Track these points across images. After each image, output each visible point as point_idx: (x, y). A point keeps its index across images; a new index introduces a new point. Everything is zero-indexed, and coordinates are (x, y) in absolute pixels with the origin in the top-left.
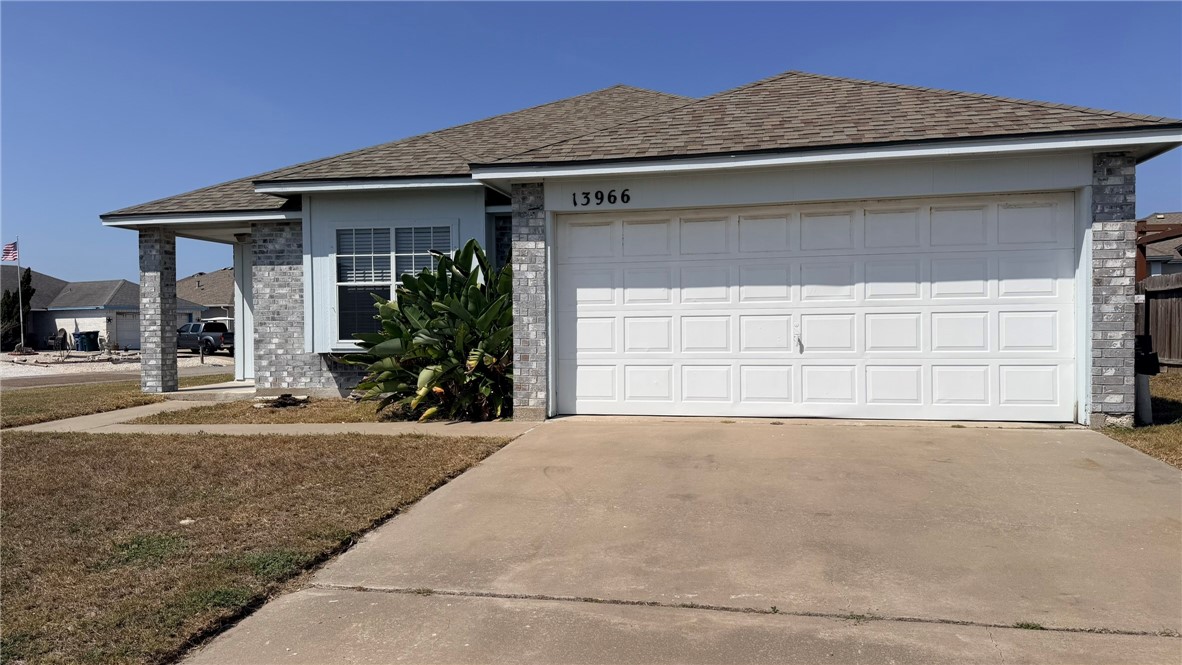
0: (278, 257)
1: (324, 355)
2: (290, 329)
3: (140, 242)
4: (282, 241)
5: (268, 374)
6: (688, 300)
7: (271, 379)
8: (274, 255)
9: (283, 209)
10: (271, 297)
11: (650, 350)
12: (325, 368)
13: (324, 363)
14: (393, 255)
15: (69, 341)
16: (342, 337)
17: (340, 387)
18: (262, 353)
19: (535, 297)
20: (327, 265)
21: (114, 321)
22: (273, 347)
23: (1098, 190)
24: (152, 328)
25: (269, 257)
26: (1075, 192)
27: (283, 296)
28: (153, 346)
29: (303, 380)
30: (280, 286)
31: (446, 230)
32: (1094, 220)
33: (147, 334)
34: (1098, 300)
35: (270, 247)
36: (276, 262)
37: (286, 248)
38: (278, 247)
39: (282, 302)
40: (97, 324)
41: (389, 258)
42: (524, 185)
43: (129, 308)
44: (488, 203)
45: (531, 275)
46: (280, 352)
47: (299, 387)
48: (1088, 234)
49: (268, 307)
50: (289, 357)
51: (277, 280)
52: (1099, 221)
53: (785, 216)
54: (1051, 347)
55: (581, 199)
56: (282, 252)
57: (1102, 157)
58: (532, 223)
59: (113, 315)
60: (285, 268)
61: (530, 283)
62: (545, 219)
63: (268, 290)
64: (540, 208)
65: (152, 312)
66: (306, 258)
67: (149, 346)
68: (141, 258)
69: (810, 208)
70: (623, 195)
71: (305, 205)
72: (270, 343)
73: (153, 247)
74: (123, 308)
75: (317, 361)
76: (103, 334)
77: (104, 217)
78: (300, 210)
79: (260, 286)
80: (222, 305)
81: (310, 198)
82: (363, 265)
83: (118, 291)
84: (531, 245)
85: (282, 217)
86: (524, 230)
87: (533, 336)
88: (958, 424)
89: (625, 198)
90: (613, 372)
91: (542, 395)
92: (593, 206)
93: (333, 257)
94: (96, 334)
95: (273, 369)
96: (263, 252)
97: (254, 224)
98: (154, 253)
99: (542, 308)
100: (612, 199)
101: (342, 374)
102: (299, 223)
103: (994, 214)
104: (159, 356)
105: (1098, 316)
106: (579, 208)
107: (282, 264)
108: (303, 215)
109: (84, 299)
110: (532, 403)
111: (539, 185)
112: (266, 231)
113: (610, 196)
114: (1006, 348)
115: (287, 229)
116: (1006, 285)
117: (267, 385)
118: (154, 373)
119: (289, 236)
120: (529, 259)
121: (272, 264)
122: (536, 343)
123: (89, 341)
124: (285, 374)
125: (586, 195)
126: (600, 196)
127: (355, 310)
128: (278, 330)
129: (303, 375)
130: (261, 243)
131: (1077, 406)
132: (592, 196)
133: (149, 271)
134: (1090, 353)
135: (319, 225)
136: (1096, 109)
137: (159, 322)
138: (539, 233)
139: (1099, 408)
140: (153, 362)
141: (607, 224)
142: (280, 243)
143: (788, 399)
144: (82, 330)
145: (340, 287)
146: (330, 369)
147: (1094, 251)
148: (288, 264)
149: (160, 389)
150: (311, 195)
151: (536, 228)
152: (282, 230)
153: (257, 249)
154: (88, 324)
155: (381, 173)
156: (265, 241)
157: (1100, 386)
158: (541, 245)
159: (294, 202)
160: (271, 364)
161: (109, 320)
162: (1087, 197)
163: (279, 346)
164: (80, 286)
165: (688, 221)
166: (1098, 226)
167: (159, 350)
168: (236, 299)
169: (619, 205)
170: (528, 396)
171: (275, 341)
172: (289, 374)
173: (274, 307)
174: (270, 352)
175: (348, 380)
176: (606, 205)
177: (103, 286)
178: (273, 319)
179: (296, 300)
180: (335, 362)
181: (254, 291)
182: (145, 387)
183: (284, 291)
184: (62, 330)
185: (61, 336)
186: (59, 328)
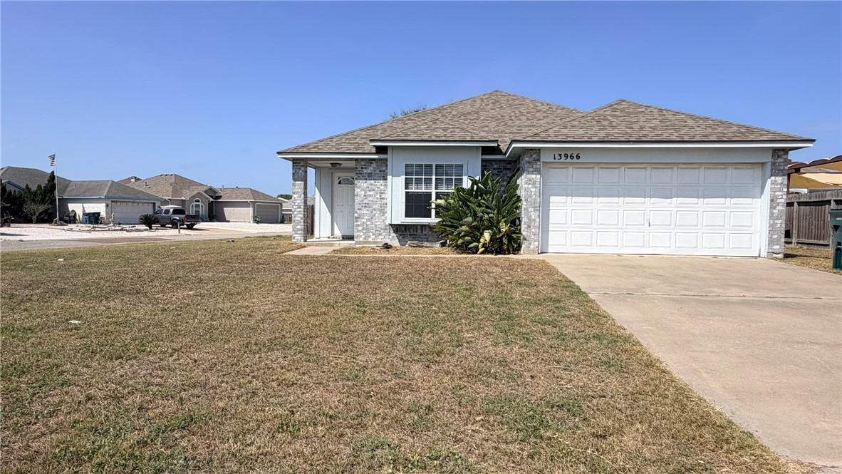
0: (368, 176)
1: (391, 225)
3: (293, 166)
4: (371, 168)
5: (362, 234)
6: (601, 203)
7: (363, 237)
8: (367, 175)
9: (377, 153)
10: (365, 196)
11: (583, 224)
12: (392, 232)
13: (391, 229)
14: (434, 177)
16: (406, 216)
17: (399, 241)
18: (359, 223)
19: (535, 200)
20: (400, 181)
21: (110, 206)
22: (365, 220)
23: (773, 164)
24: (299, 210)
25: (364, 176)
26: (763, 164)
27: (371, 196)
28: (299, 219)
29: (380, 237)
30: (370, 191)
31: (462, 166)
32: (772, 176)
33: (296, 213)
34: (772, 208)
35: (365, 171)
36: (368, 178)
37: (373, 172)
38: (369, 171)
39: (370, 198)
40: (100, 208)
41: (432, 178)
42: (531, 150)
43: (131, 199)
45: (533, 190)
46: (369, 223)
47: (378, 240)
48: (769, 181)
49: (363, 201)
50: (373, 226)
51: (368, 187)
52: (774, 176)
53: (645, 168)
54: (751, 226)
55: (557, 157)
56: (371, 174)
57: (776, 150)
58: (534, 166)
59: (109, 202)
60: (372, 182)
61: (533, 193)
62: (539, 165)
63: (363, 192)
64: (539, 160)
65: (299, 202)
66: (389, 177)
67: (296, 218)
68: (293, 174)
69: (656, 166)
70: (577, 156)
71: (389, 152)
73: (300, 168)
74: (115, 198)
75: (388, 228)
76: (103, 214)
77: (279, 153)
78: (387, 154)
79: (359, 190)
82: (418, 181)
83: (110, 187)
84: (534, 176)
85: (376, 156)
86: (531, 170)
87: (533, 217)
88: (715, 257)
89: (578, 157)
91: (537, 243)
92: (563, 159)
93: (403, 177)
94: (99, 214)
95: (365, 231)
96: (361, 174)
97: (356, 160)
98: (301, 172)
99: (538, 205)
100: (572, 157)
101: (400, 235)
102: (386, 160)
103: (730, 172)
104: (303, 224)
105: (771, 214)
106: (557, 160)
107: (371, 180)
108: (388, 156)
109: (88, 191)
110: (532, 247)
111: (539, 149)
112: (363, 163)
113: (571, 156)
114: (733, 226)
115: (374, 162)
116: (734, 200)
117: (361, 239)
118: (299, 232)
119: (375, 166)
120: (527, 184)
121: (366, 179)
122: (535, 220)
123: (94, 219)
124: (371, 234)
125: (560, 155)
126: (566, 156)
127: (416, 204)
128: (368, 212)
129: (380, 235)
130: (360, 169)
131: (760, 250)
132: (563, 156)
133: (298, 181)
134: (768, 229)
135: (396, 162)
137: (303, 207)
138: (538, 171)
139: (770, 251)
140: (299, 227)
141: (566, 168)
143: (643, 247)
144: (87, 211)
145: (406, 193)
146: (394, 232)
147: (771, 188)
149: (302, 241)
150: (393, 147)
151: (536, 169)
152: (372, 163)
153: (358, 172)
154: (92, 208)
155: (433, 138)
156: (362, 168)
157: (771, 242)
158: (539, 176)
159: (382, 150)
160: (363, 229)
161: (107, 206)
162: (769, 166)
163: (368, 220)
164: (82, 184)
165: (602, 168)
166: (773, 178)
167: (302, 221)
169: (575, 160)
170: (530, 244)
171: (367, 217)
172: (373, 234)
173: (366, 201)
174: (364, 223)
175: (405, 238)
176: (569, 160)
178: (365, 207)
179: (377, 198)
180: (399, 229)
181: (355, 193)
182: (294, 239)
183: (372, 193)
184: (73, 211)
185: (72, 215)
186: (70, 210)
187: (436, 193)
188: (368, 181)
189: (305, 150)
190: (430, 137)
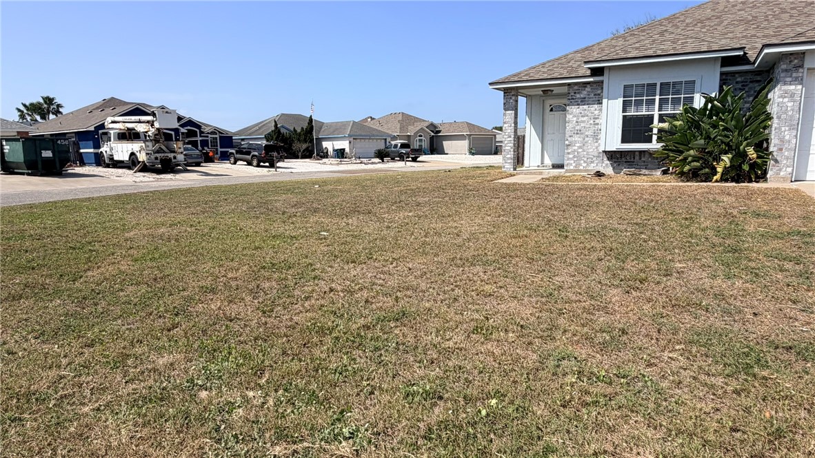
0: (582, 101)
1: (605, 151)
3: (504, 96)
4: (585, 92)
5: (572, 162)
7: (574, 165)
8: (580, 100)
9: (590, 76)
10: (577, 122)
12: (605, 159)
13: (605, 156)
14: (657, 98)
15: (330, 153)
16: (622, 142)
17: (614, 169)
18: (569, 151)
19: (792, 116)
21: (352, 143)
22: (576, 148)
24: (509, 139)
27: (583, 122)
28: (509, 148)
29: (592, 165)
30: (582, 116)
31: (693, 82)
33: (506, 144)
35: (578, 96)
37: (587, 96)
38: (582, 96)
39: (582, 125)
40: (344, 144)
42: (791, 54)
43: (367, 136)
45: (790, 105)
46: (580, 150)
49: (575, 128)
50: (585, 153)
56: (585, 98)
58: (794, 75)
59: (352, 139)
60: (586, 107)
61: (789, 109)
62: (802, 73)
64: (801, 66)
65: (509, 131)
66: (605, 101)
67: (507, 148)
68: (504, 104)
71: (606, 72)
73: (511, 98)
74: (356, 136)
75: (601, 155)
77: (490, 84)
78: (603, 75)
79: (571, 116)
81: (609, 69)
82: (639, 104)
83: (352, 127)
84: (792, 87)
86: (789, 79)
87: (787, 137)
91: (790, 170)
93: (621, 100)
94: (344, 150)
95: (575, 159)
96: (573, 99)
97: (569, 84)
99: (795, 123)
101: (615, 162)
102: (602, 82)
104: (513, 153)
107: (584, 105)
108: (605, 78)
109: (336, 131)
110: (782, 174)
111: (803, 53)
112: (576, 87)
115: (588, 86)
117: (572, 168)
118: (509, 161)
119: (589, 90)
121: (578, 105)
122: (791, 141)
123: (341, 154)
124: (582, 162)
127: (635, 128)
128: (579, 139)
129: (592, 162)
130: (573, 94)
133: (508, 110)
135: (614, 84)
137: (513, 136)
138: (799, 81)
140: (509, 156)
144: (336, 148)
145: (624, 117)
146: (608, 159)
149: (512, 169)
150: (609, 67)
151: (797, 78)
152: (586, 87)
153: (570, 98)
154: (340, 145)
155: (659, 53)
158: (799, 87)
159: (597, 72)
160: (574, 157)
161: (350, 142)
163: (580, 147)
164: (330, 125)
167: (512, 150)
170: (781, 169)
171: (578, 145)
172: (585, 162)
173: (578, 128)
174: (575, 151)
177: (344, 124)
178: (577, 134)
179: (591, 124)
180: (616, 157)
181: (567, 119)
182: (504, 168)
183: (585, 119)
184: (326, 148)
185: (325, 151)
186: (324, 147)
187: (660, 114)
188: (581, 107)
189: (516, 79)
190: (655, 52)
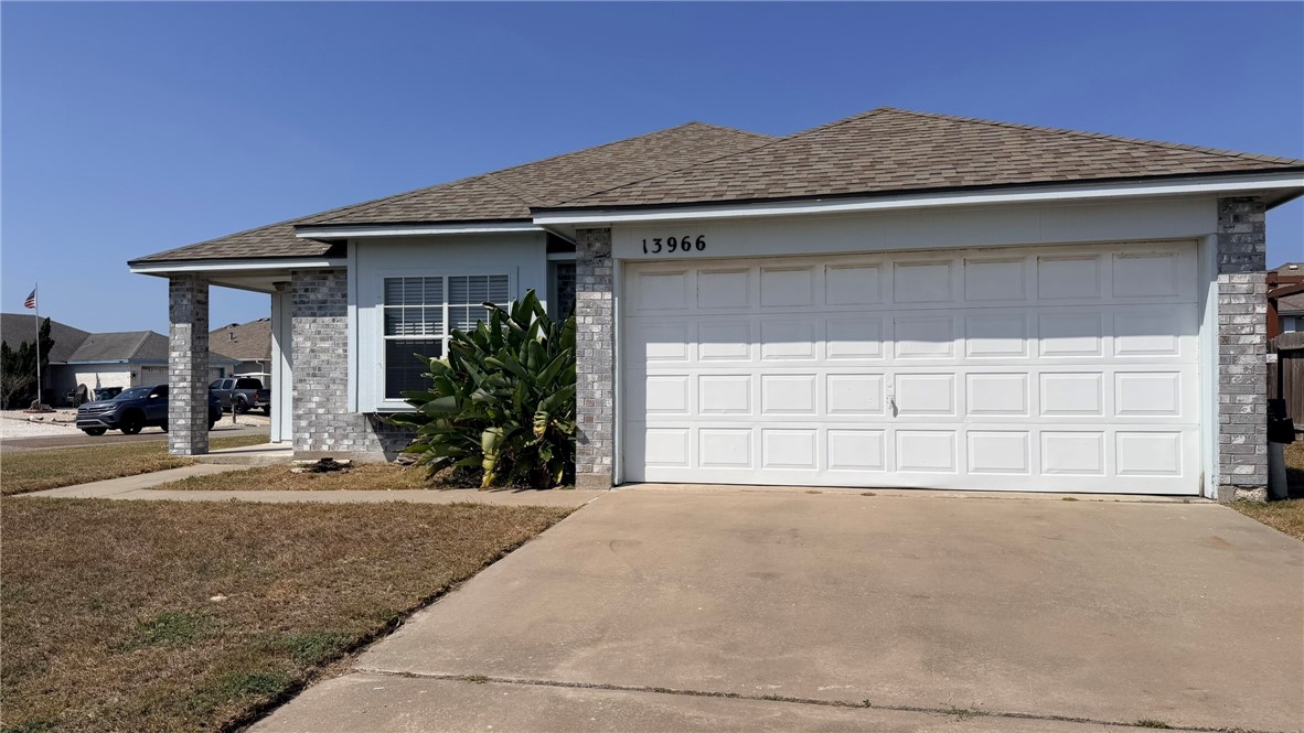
0: (320, 308)
1: (369, 415)
2: (333, 387)
3: (171, 291)
4: (325, 290)
5: (307, 436)
6: (768, 357)
7: (310, 441)
8: (315, 306)
9: (326, 256)
10: (312, 351)
11: (727, 411)
12: (369, 430)
13: (369, 424)
14: (445, 306)
15: (89, 398)
16: (389, 395)
17: (386, 451)
18: (301, 412)
19: (600, 353)
20: (374, 317)
21: (139, 375)
22: (314, 405)
23: (1223, 239)
24: (182, 384)
25: (310, 308)
26: (1198, 241)
27: (325, 350)
28: (182, 404)
29: (346, 442)
30: (323, 339)
31: (504, 279)
32: (1220, 272)
33: (176, 391)
34: (1225, 360)
35: (312, 296)
36: (318, 313)
37: (329, 299)
38: (320, 296)
39: (324, 357)
40: (120, 379)
41: (441, 309)
42: (589, 231)
44: (549, 251)
45: (596, 329)
46: (321, 411)
47: (340, 450)
48: (1214, 287)
49: (308, 362)
50: (331, 417)
51: (319, 332)
52: (1225, 273)
53: (877, 265)
54: (1173, 412)
55: (652, 246)
56: (325, 302)
57: (1228, 202)
58: (598, 271)
59: (138, 369)
60: (327, 319)
61: (595, 338)
62: (612, 268)
63: (308, 344)
64: (607, 255)
65: (182, 367)
66: (351, 309)
67: (178, 404)
68: (171, 308)
69: (905, 256)
70: (698, 242)
71: (351, 251)
72: (310, 401)
73: (184, 296)
74: (148, 362)
75: (361, 422)
77: (132, 264)
78: (345, 256)
79: (301, 339)
80: (257, 360)
81: (357, 245)
82: (413, 317)
83: (144, 344)
84: (597, 296)
85: (326, 264)
86: (589, 280)
87: (598, 395)
88: (1070, 497)
89: (701, 245)
90: (686, 436)
91: (607, 461)
92: (665, 253)
93: (380, 309)
94: (119, 389)
95: (313, 430)
96: (303, 302)
97: (294, 272)
98: (185, 302)
99: (608, 365)
100: (686, 246)
101: (388, 436)
102: (344, 271)
103: (1108, 264)
104: (189, 415)
105: (1225, 378)
106: (650, 255)
107: (324, 315)
108: (348, 262)
109: (107, 351)
110: (596, 469)
111: (607, 230)
112: (308, 279)
113: (683, 243)
114: (1123, 412)
115: (331, 277)
116: (1122, 342)
117: (306, 448)
118: (183, 433)
119: (333, 285)
120: (594, 311)
121: (313, 315)
122: (602, 403)
124: (326, 435)
125: (658, 241)
126: (672, 243)
127: (404, 367)
128: (319, 387)
129: (346, 437)
130: (302, 293)
131: (1203, 477)
132: (664, 243)
133: (179, 322)
134: (1217, 418)
135: (366, 273)
136: (1220, 148)
137: (189, 378)
138: (606, 283)
139: (1228, 480)
140: (182, 422)
141: (681, 273)
142: (322, 293)
143: (881, 467)
145: (387, 341)
146: (375, 430)
147: (1220, 306)
148: (331, 315)
149: (189, 452)
150: (357, 240)
151: (602, 278)
152: (325, 279)
153: (298, 299)
154: (110, 380)
155: (434, 217)
156: (306, 290)
157: (1228, 455)
158: (608, 296)
159: (338, 248)
160: (310, 424)
161: (133, 375)
162: (1211, 246)
163: (320, 405)
164: (102, 338)
165: (769, 270)
166: (1224, 278)
167: (188, 408)
168: (273, 353)
169: (694, 252)
170: (592, 461)
171: (316, 399)
172: (331, 436)
173: (315, 363)
174: (310, 411)
175: (395, 442)
176: (679, 253)
177: (128, 338)
178: (314, 375)
179: (339, 355)
180: (381, 423)
181: (293, 345)
182: (173, 448)
183: (326, 345)
184: (83, 385)
185: (81, 392)
186: (79, 384)
188: (319, 320)
189: (187, 255)
